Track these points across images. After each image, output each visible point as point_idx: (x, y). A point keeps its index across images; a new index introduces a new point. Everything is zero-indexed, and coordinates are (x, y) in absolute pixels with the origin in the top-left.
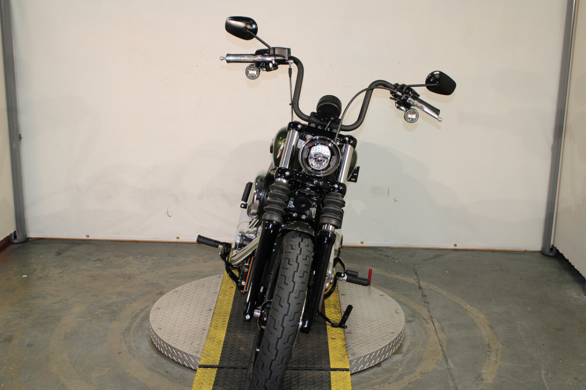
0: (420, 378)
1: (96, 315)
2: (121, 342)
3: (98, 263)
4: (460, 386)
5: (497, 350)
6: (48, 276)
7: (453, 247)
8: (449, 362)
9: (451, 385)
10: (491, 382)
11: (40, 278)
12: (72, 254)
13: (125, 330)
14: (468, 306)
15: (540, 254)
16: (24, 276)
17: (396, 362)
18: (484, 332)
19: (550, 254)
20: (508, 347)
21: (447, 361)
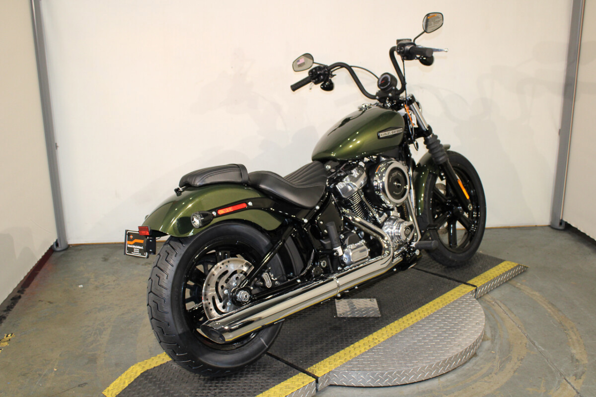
0: (521, 365)
4: (561, 370)
5: (572, 328)
6: (104, 284)
8: (537, 344)
9: (553, 369)
10: (586, 362)
11: (97, 288)
12: (118, 258)
14: (519, 284)
15: (549, 229)
16: (80, 286)
17: (489, 350)
18: (549, 310)
19: (561, 228)
20: (579, 323)
21: (534, 344)
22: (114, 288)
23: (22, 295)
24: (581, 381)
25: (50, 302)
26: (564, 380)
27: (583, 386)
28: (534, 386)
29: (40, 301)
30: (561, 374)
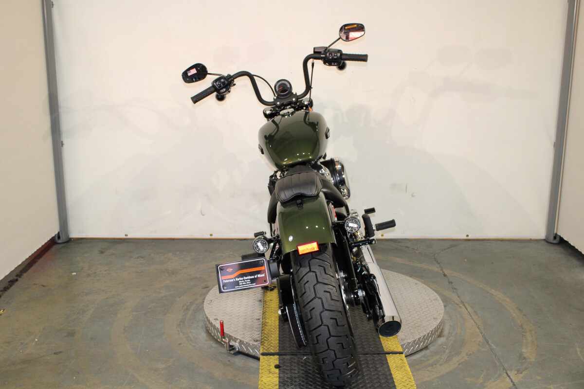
0: (468, 359)
1: (150, 308)
2: (179, 334)
3: (141, 260)
4: (506, 365)
5: (531, 331)
6: (96, 273)
7: (465, 238)
8: (490, 343)
9: (498, 364)
10: (533, 360)
11: (89, 275)
12: (114, 252)
13: (180, 322)
14: (493, 290)
15: (544, 242)
16: (73, 274)
17: (441, 345)
18: (514, 315)
19: (555, 242)
20: (540, 327)
21: (488, 343)
22: (104, 277)
23: (19, 279)
24: (521, 375)
25: (43, 286)
26: (505, 374)
27: (521, 379)
28: (474, 377)
29: (34, 284)
30: (504, 369)
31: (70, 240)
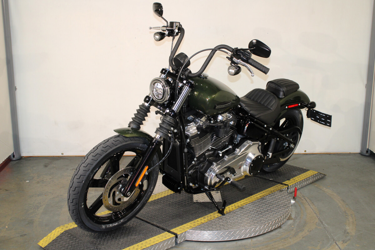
0: (309, 234)
4: (335, 238)
5: (351, 215)
6: (43, 181)
7: (304, 152)
8: (324, 223)
9: (330, 237)
10: (354, 234)
11: (38, 182)
12: (54, 166)
14: (325, 188)
15: (360, 155)
16: (27, 181)
17: (290, 225)
18: (340, 204)
19: (367, 155)
20: (358, 212)
21: (322, 223)
22: (49, 183)
24: (346, 244)
25: (6, 190)
26: (335, 243)
27: (346, 247)
28: (314, 245)
30: (334, 240)
31: (21, 158)
